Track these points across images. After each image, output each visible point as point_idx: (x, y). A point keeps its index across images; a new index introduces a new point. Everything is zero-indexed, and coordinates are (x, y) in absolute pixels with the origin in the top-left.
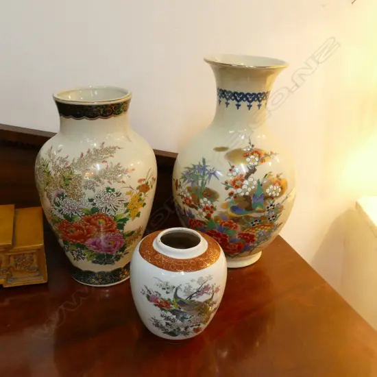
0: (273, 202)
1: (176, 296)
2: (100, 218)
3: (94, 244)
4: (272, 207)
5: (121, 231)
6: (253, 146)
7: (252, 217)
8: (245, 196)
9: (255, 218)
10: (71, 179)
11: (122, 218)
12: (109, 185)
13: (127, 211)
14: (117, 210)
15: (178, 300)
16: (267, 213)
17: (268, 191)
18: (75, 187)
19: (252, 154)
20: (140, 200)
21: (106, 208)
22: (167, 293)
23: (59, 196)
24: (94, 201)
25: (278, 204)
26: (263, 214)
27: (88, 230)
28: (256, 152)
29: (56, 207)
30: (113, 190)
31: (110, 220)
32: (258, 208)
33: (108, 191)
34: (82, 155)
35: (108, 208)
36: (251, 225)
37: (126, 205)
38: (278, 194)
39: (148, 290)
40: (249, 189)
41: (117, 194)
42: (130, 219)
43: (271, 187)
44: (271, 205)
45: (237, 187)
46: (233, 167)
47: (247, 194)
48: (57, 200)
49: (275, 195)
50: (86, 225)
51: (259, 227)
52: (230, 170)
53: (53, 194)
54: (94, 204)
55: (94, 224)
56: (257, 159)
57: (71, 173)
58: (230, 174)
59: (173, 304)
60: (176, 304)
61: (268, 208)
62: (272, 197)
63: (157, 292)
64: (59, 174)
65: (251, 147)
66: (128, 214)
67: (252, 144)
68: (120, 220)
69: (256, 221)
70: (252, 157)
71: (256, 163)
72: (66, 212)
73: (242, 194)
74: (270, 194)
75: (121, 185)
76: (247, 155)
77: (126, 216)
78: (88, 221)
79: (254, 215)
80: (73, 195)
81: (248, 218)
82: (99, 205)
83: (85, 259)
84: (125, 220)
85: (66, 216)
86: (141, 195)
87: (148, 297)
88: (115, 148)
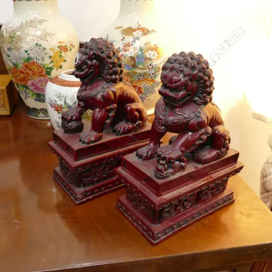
0: (152, 63)
1: (65, 102)
2: (33, 65)
3: (33, 84)
4: (151, 66)
5: (49, 77)
6: (140, 25)
7: (137, 73)
8: (131, 57)
9: (139, 73)
10: (14, 37)
11: (49, 67)
12: (38, 42)
13: (52, 62)
14: (44, 60)
15: (67, 106)
16: (147, 70)
17: (147, 54)
18: (17, 42)
19: (138, 30)
20: (60, 56)
21: (37, 58)
22: (60, 100)
23: (8, 49)
24: (29, 52)
25: (156, 65)
26: (145, 71)
27: (27, 74)
28: (141, 29)
29: (8, 58)
30: (40, 45)
31: (40, 67)
32: (141, 66)
33: (37, 46)
34: (22, 23)
35: (38, 58)
36: (137, 79)
37: (50, 57)
38: (155, 58)
39: (51, 100)
40: (134, 52)
41: (43, 48)
42: (55, 69)
43: (150, 51)
44: (150, 65)
45: (126, 51)
46: (124, 38)
47: (132, 55)
48: (8, 52)
49: (152, 58)
50: (26, 70)
51: (143, 81)
52: (122, 40)
53: (6, 49)
54: (29, 54)
55: (31, 70)
56: (141, 33)
57: (15, 34)
58: (122, 42)
59: (64, 108)
60: (66, 108)
61: (148, 66)
62: (150, 59)
63: (55, 100)
64: (8, 35)
65: (138, 26)
66: (52, 64)
67: (139, 24)
68: (47, 68)
69: (140, 76)
70: (138, 31)
71: (140, 36)
72: (13, 61)
73: (129, 55)
74: (149, 57)
75: (46, 42)
76: (134, 30)
77: (51, 65)
78: (27, 66)
79: (138, 71)
80: (16, 48)
81: (134, 73)
82: (32, 55)
83: (30, 98)
84: (51, 69)
85: (14, 64)
86: (61, 53)
87: (51, 105)
88: (44, 21)
